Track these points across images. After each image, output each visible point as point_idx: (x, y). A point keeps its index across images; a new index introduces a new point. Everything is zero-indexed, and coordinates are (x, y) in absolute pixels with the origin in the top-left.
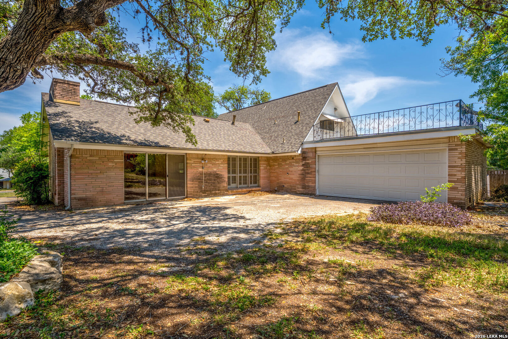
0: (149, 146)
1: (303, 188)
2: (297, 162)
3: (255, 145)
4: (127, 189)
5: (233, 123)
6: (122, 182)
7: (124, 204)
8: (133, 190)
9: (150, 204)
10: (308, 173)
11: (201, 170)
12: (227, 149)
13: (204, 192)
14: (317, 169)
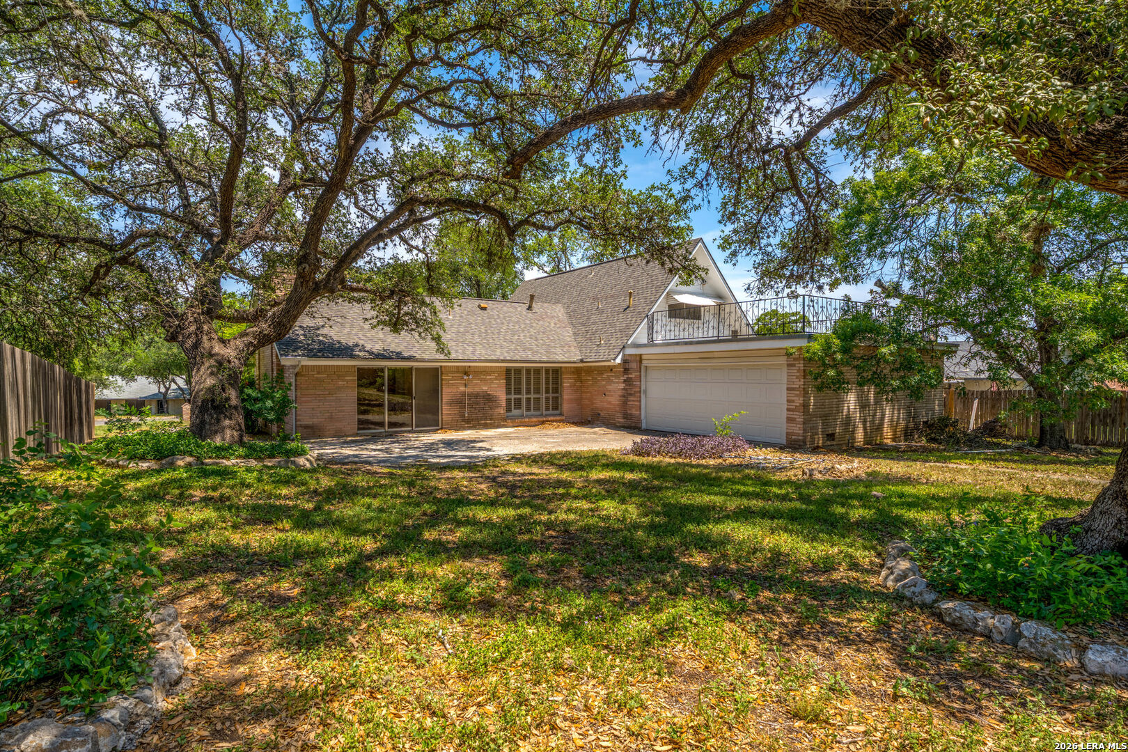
0: (390, 358)
1: (624, 418)
2: (617, 377)
3: (555, 348)
4: (362, 417)
5: (530, 308)
6: (354, 406)
7: (357, 435)
8: (370, 417)
9: (390, 435)
10: (631, 394)
11: (462, 389)
12: (502, 358)
13: (468, 421)
14: (643, 388)
